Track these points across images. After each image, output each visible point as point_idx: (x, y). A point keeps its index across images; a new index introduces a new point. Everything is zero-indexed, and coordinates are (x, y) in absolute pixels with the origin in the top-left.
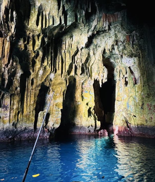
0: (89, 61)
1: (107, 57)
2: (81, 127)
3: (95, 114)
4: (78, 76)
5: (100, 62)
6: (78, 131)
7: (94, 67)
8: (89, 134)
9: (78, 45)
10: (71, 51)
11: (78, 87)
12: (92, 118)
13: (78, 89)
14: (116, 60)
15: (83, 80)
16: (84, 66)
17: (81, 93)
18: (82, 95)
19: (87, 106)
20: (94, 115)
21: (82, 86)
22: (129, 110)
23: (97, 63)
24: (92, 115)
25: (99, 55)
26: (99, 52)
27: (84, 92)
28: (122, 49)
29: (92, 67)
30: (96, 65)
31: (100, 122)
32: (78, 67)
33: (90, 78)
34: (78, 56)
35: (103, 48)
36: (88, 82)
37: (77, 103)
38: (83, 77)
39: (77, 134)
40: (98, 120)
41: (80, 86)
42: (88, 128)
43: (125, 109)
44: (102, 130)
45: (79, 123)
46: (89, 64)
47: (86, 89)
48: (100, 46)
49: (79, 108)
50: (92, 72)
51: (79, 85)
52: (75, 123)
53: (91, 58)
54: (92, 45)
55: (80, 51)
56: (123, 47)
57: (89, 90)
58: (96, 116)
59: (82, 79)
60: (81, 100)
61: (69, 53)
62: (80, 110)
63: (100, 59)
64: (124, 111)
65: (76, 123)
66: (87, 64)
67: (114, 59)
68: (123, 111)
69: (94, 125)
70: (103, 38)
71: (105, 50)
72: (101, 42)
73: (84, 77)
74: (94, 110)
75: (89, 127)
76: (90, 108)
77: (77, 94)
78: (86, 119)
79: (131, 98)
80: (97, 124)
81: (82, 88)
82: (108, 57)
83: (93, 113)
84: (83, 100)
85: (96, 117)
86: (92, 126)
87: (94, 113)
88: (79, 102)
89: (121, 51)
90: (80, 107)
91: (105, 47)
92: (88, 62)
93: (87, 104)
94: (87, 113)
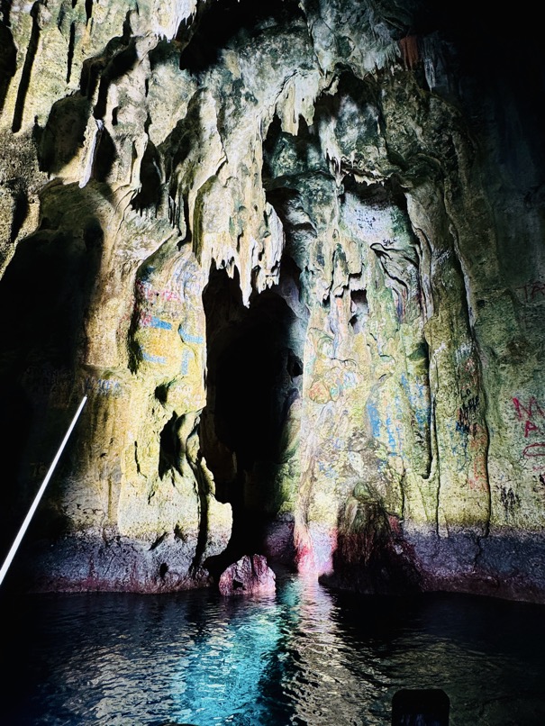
0: (191, 156)
1: (280, 174)
2: (107, 543)
3: (204, 462)
4: (117, 211)
5: (249, 181)
6: (83, 571)
7: (213, 206)
8: (154, 590)
9: (133, 17)
10: (83, 32)
11: (113, 286)
12: (187, 480)
13: (113, 295)
14: (316, 210)
15: (146, 246)
16: (163, 166)
17: (127, 324)
18: (137, 335)
19: (157, 404)
20: (198, 462)
21: (137, 282)
22: (381, 440)
23: (230, 185)
24: (185, 466)
25: (247, 143)
26: (248, 129)
27: (149, 325)
28: (360, 138)
29: (206, 199)
30: (228, 192)
31: (228, 506)
32: (123, 152)
33: (188, 247)
34: (130, 88)
35: (272, 112)
36: (176, 269)
37: (97, 386)
38: (150, 226)
39: (77, 589)
40: (221, 498)
41: (123, 279)
42: (153, 547)
43: (362, 439)
44: (240, 562)
45: (98, 518)
46: (190, 177)
47: (159, 306)
48: (256, 102)
49: (106, 415)
50: (204, 226)
51: (118, 275)
52: (68, 513)
53: (206, 145)
54: (215, 72)
55: (146, 63)
56: (363, 129)
57: (181, 318)
58: (206, 469)
59: (145, 237)
60: (126, 363)
61: (68, 36)
62: (109, 429)
63: (249, 163)
64: (358, 448)
65: (75, 519)
66: (181, 170)
67: (310, 202)
68: (349, 448)
69: (192, 526)
70: (275, 66)
71: (277, 121)
72: (259, 80)
73: (153, 232)
74: (196, 437)
75: (160, 540)
76: (176, 422)
77: (99, 322)
78: (147, 490)
79: (390, 385)
80: (211, 518)
81: (139, 297)
82: (286, 177)
83: (194, 454)
84: (133, 367)
85: (210, 475)
86: (178, 533)
87: (200, 455)
88: (111, 379)
89: (354, 145)
90: (112, 411)
91: (279, 109)
92: (187, 161)
93: (161, 394)
94: (156, 447)
